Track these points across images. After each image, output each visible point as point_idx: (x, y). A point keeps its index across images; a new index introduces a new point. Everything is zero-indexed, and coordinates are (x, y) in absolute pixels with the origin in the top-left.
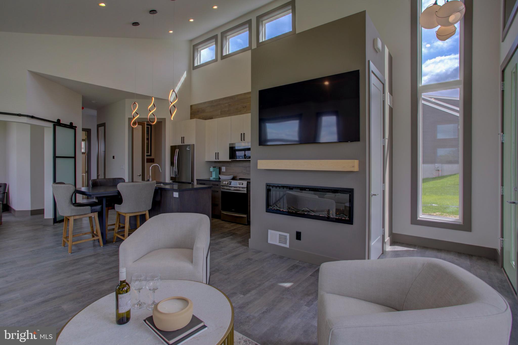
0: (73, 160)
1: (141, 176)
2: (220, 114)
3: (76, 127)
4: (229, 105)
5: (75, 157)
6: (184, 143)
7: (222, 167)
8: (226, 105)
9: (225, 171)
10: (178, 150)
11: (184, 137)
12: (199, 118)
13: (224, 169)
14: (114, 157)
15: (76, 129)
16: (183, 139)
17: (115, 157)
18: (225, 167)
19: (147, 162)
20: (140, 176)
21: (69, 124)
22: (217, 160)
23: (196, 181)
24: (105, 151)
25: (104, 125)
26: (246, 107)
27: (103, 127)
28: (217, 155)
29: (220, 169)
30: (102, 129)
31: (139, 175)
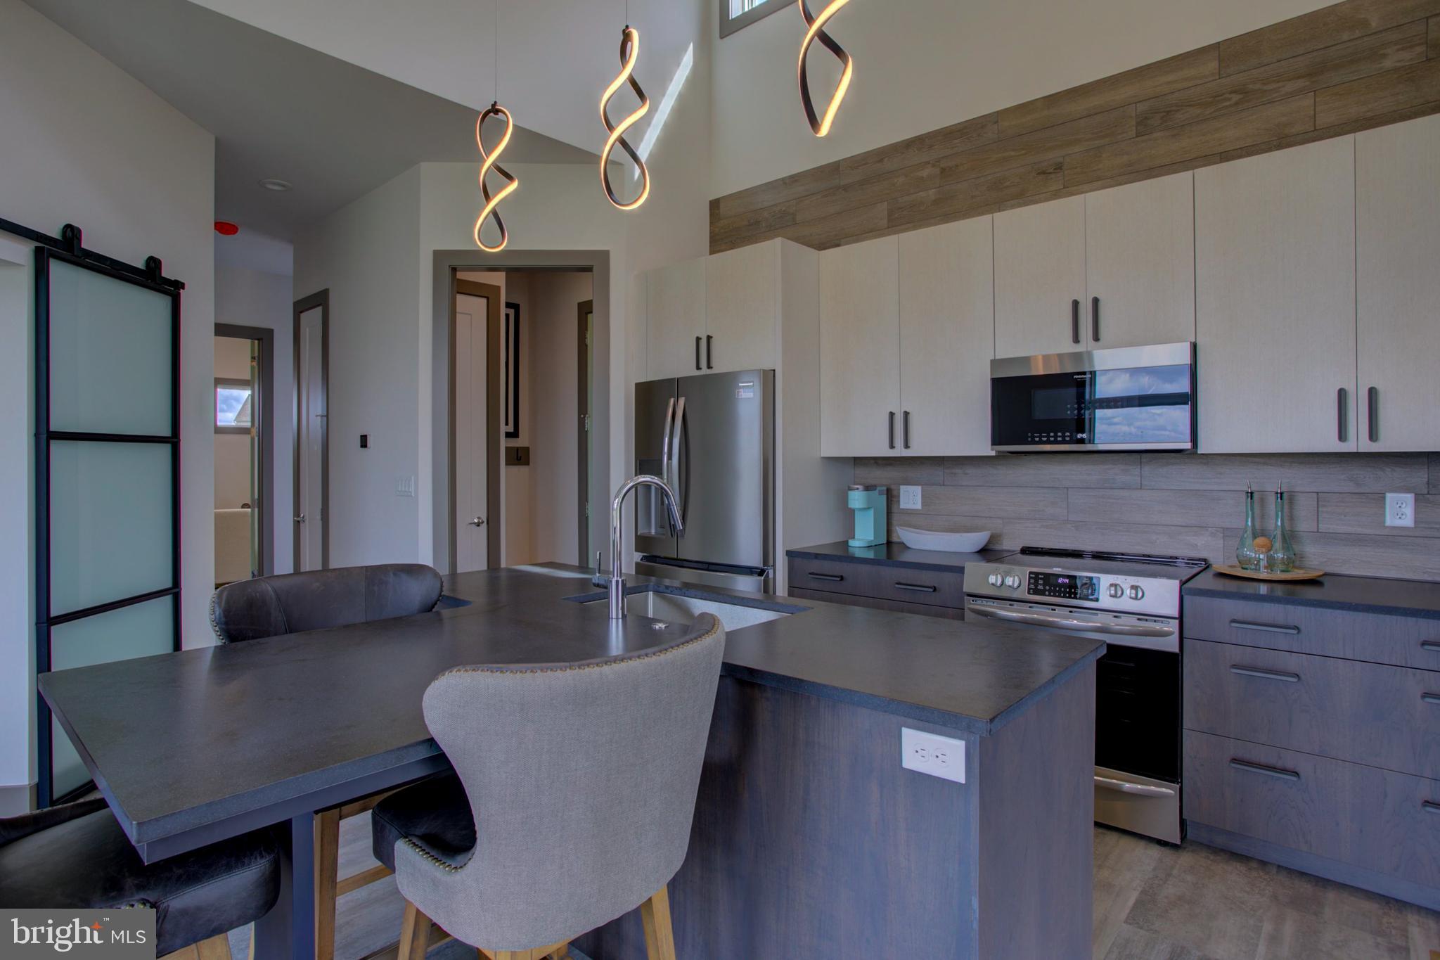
0: (166, 450)
1: (485, 525)
2: (885, 222)
3: (179, 285)
4: (943, 170)
5: (173, 440)
6: (709, 367)
7: (903, 488)
8: (925, 173)
9: (919, 506)
10: (682, 401)
11: (709, 338)
12: (798, 240)
13: (911, 497)
14: (364, 442)
15: (179, 294)
16: (704, 347)
17: (370, 441)
18: (918, 489)
19: (508, 463)
20: (478, 525)
21: (140, 264)
22: (900, 451)
23: (786, 558)
24: (327, 416)
25: (320, 300)
26: (1059, 167)
27: (318, 312)
28: (899, 424)
29: (891, 497)
30: (312, 318)
31: (476, 521)
